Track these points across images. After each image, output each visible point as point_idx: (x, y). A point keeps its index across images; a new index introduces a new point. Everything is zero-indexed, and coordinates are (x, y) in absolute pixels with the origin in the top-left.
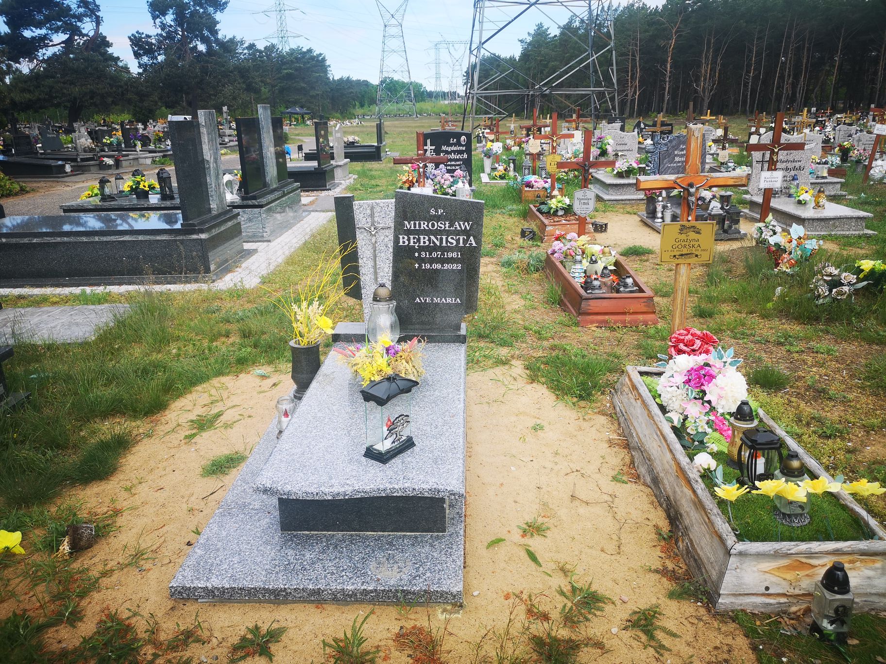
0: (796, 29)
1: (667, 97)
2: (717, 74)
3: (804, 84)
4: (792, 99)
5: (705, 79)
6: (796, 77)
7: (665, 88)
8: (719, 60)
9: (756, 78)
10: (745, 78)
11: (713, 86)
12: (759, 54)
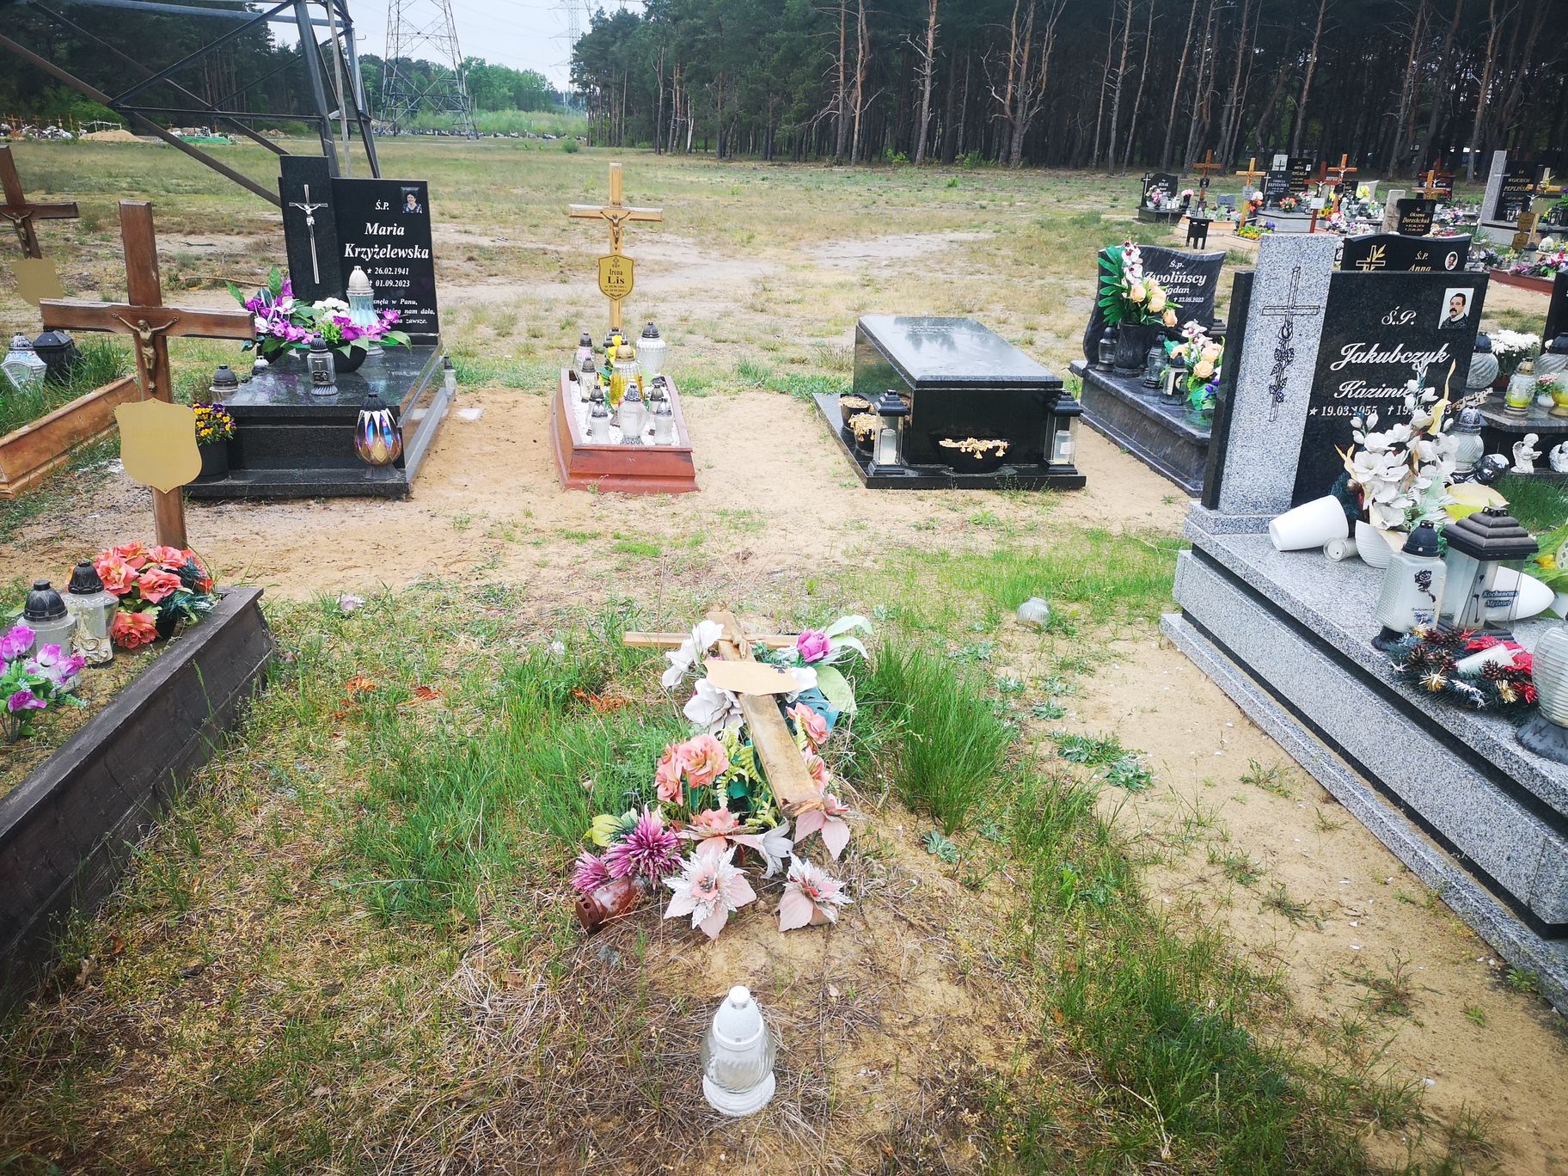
1: (926, 117)
2: (1044, 68)
3: (1239, 102)
4: (1211, 138)
5: (1017, 78)
6: (1222, 86)
7: (923, 93)
8: (1050, 29)
9: (1130, 82)
10: (1108, 80)
11: (1035, 95)
12: (1138, 24)
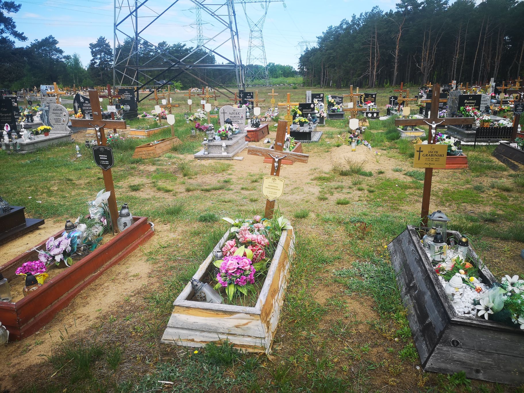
0: (489, 24)
2: (433, 57)
5: (425, 61)
7: (394, 67)
8: (435, 47)
